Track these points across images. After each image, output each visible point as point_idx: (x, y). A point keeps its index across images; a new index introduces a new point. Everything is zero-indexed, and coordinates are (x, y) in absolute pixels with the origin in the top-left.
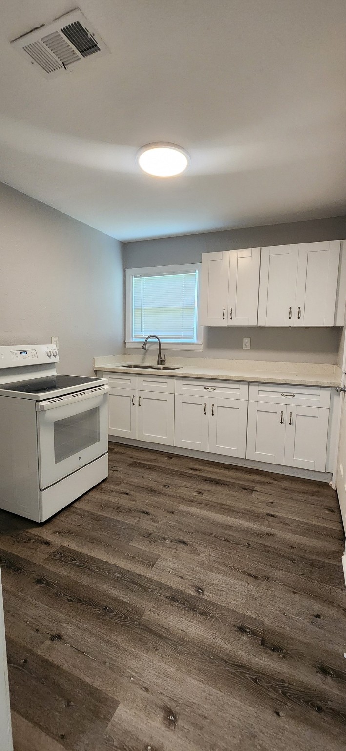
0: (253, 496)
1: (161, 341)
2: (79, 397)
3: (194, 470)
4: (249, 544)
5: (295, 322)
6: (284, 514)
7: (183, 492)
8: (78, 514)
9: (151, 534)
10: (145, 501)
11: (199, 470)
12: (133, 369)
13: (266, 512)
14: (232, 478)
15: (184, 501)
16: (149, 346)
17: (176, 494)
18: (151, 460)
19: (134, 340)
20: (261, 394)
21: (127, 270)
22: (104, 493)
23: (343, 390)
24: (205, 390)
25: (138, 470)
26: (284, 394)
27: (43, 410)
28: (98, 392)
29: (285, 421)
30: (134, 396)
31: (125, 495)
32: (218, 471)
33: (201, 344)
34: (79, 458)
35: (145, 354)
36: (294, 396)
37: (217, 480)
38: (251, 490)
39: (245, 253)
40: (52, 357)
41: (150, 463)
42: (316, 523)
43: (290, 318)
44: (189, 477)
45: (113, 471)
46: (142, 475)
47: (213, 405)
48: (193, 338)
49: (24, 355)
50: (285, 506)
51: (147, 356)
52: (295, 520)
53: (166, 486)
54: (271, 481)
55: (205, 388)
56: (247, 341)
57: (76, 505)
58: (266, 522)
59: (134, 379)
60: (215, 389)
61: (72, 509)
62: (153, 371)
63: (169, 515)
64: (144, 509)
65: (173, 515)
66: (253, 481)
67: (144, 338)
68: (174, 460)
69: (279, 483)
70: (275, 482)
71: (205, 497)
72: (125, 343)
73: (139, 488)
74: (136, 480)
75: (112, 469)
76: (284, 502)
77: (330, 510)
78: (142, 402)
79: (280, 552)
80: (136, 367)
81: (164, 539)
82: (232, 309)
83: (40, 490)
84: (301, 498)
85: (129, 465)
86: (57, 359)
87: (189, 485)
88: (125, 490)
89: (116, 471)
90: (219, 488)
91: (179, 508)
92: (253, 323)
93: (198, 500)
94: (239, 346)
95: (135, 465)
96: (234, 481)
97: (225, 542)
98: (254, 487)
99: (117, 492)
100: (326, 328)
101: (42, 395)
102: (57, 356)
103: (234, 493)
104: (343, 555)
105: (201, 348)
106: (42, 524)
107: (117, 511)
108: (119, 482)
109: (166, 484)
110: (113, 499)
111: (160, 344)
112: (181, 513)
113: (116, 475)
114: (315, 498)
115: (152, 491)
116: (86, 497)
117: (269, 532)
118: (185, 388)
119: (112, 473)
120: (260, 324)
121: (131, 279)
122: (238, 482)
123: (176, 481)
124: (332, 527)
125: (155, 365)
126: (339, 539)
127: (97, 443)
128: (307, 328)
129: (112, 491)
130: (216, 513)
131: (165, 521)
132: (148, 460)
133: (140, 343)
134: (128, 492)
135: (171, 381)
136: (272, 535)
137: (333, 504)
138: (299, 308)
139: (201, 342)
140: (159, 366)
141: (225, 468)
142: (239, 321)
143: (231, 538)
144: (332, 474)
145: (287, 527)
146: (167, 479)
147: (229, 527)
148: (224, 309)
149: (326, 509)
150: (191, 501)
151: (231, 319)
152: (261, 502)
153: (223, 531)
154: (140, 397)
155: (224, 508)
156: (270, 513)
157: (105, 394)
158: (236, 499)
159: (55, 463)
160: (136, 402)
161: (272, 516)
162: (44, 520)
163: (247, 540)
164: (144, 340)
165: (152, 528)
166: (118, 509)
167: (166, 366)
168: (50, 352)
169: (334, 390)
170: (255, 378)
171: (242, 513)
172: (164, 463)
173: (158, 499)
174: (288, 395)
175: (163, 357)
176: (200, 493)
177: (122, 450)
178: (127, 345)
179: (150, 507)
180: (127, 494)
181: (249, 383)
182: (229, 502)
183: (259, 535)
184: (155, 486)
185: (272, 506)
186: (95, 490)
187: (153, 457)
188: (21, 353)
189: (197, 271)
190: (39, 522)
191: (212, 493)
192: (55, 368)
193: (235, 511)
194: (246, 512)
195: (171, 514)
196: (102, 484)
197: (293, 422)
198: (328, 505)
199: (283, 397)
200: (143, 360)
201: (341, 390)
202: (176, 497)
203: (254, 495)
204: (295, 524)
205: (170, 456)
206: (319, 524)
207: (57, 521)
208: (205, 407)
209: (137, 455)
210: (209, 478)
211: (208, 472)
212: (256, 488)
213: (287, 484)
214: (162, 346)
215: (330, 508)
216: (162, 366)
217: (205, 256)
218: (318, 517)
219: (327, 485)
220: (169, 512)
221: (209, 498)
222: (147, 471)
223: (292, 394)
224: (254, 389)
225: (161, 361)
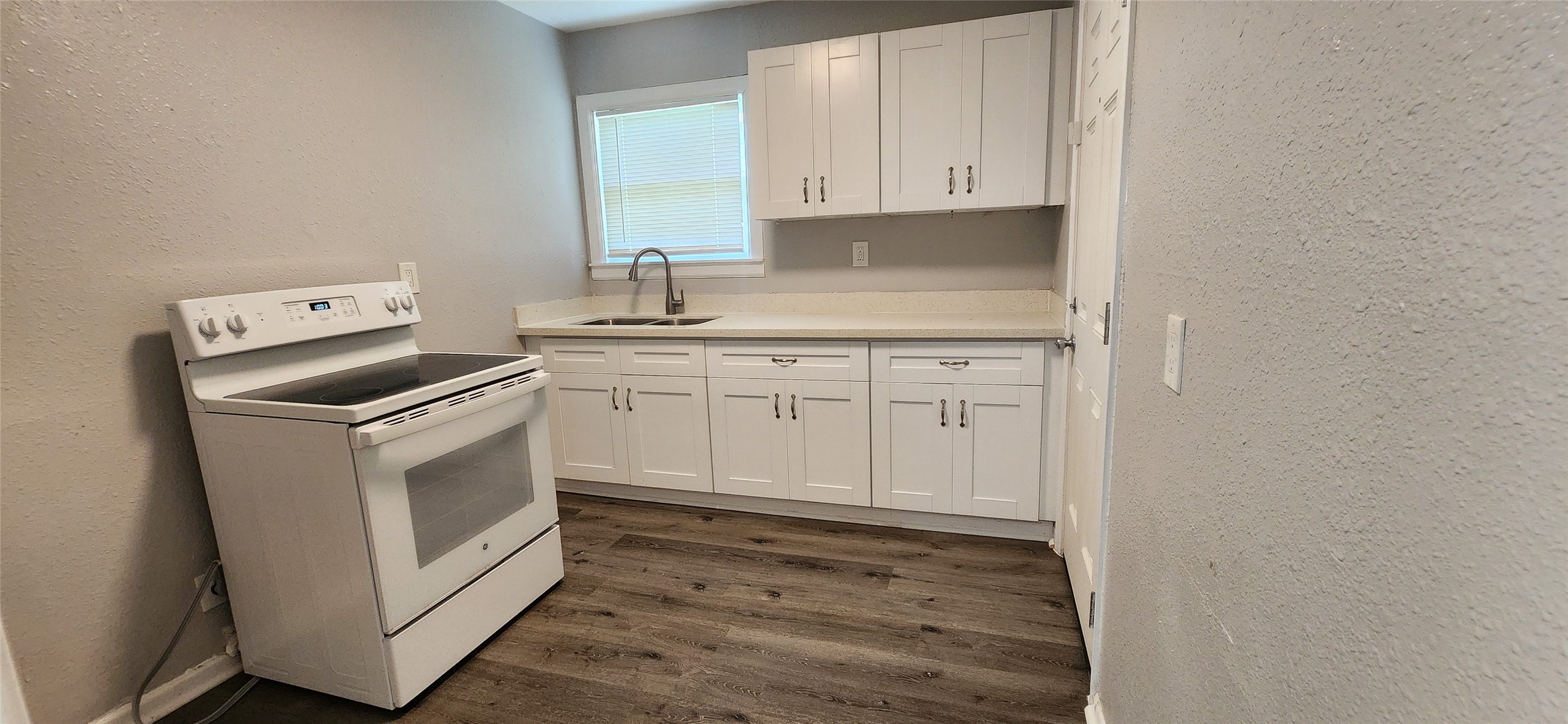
0: (891, 588)
1: (671, 259)
2: (469, 404)
3: (759, 541)
4: (885, 703)
5: (962, 202)
6: (959, 621)
7: (740, 596)
8: (491, 677)
9: (664, 706)
10: (649, 628)
11: (771, 541)
12: (611, 327)
13: (919, 622)
14: (846, 553)
15: (739, 617)
16: (647, 272)
17: (722, 603)
18: (666, 529)
19: (608, 261)
20: (897, 365)
21: (578, 98)
22: (555, 617)
23: (1070, 345)
24: (774, 364)
25: (632, 555)
26: (946, 361)
27: (369, 445)
28: (518, 387)
29: (950, 419)
30: (615, 389)
31: (603, 618)
32: (814, 539)
33: (761, 263)
34: (485, 547)
35: (637, 292)
36: (966, 363)
37: (811, 561)
38: (885, 575)
39: (845, 46)
40: (401, 312)
41: (660, 536)
42: (1026, 637)
43: (951, 192)
44: (750, 558)
45: (577, 562)
46: (643, 565)
47: (793, 397)
48: (741, 250)
49: (321, 312)
50: (960, 605)
51: (642, 297)
52: (983, 634)
53: (699, 587)
54: (927, 550)
55: (774, 360)
56: (860, 250)
57: (487, 655)
58: (921, 647)
59: (610, 349)
60: (795, 361)
61: (476, 665)
62: (653, 331)
63: (705, 656)
64: (649, 647)
65: (716, 655)
66: (891, 555)
67: (632, 255)
68: (716, 524)
69: (943, 553)
70: (936, 552)
71: (786, 601)
72: (590, 269)
73: (634, 596)
74: (630, 580)
75: (572, 557)
76: (956, 597)
77: (1053, 604)
78: (636, 400)
79: (952, 714)
80: (617, 322)
81: (695, 715)
82: (822, 179)
83: (386, 635)
84: (991, 582)
85: (612, 547)
86: (414, 317)
87: (751, 576)
88: (604, 606)
89: (584, 561)
90: (817, 579)
91: (729, 635)
92: (872, 209)
93: (770, 612)
94: (844, 262)
95: (628, 542)
96: (849, 559)
97: (833, 705)
98: (891, 568)
99: (587, 613)
100: (1029, 211)
101: (361, 410)
102: (415, 309)
103: (849, 587)
104: (1086, 704)
105: (760, 270)
106: (400, 712)
107: (585, 657)
108: (591, 587)
109: (699, 582)
110: (576, 630)
111: (667, 266)
112: (734, 647)
113: (585, 570)
114: (1022, 578)
115: (668, 601)
116: (512, 633)
117: (928, 668)
118: (729, 362)
119: (576, 567)
120: (887, 209)
121: (589, 117)
122: (856, 559)
123: (722, 571)
124: (1060, 641)
125: (662, 315)
126: (1075, 667)
127: (529, 508)
128: (988, 213)
129: (574, 612)
130: (811, 636)
131: (694, 671)
132: (657, 529)
133: (624, 266)
134: (611, 608)
135: (696, 350)
136: (936, 675)
137: (1060, 589)
138: (970, 168)
139: (760, 258)
140: (670, 317)
141: (827, 531)
142: (841, 204)
143: (845, 694)
144: (1054, 523)
145: (967, 651)
146: (700, 568)
147: (841, 668)
148: (806, 180)
149: (1048, 601)
150: (756, 617)
151: (823, 200)
152: (909, 600)
153: (828, 678)
154: (629, 390)
155: (828, 624)
156: (930, 623)
157: (539, 392)
158: (854, 600)
159: (420, 567)
160: (621, 403)
161: (932, 629)
162: (403, 703)
163: (881, 693)
164: (631, 260)
165: (667, 691)
166: (588, 653)
167: (687, 315)
168: (393, 299)
169: (1051, 345)
170: (883, 331)
171: (868, 631)
172: (694, 531)
173: (677, 618)
174: (955, 364)
175: (677, 297)
176: (775, 594)
177: (599, 511)
178: (596, 274)
179: (662, 638)
180: (609, 614)
181: (870, 342)
182: (841, 608)
183: (906, 677)
184: (673, 591)
185: (930, 608)
186: (533, 613)
187: (668, 520)
188: (313, 306)
189: (740, 96)
190: (392, 708)
191: (800, 591)
192: (411, 336)
193: (852, 628)
194: (875, 628)
195: (708, 652)
196: (552, 597)
197: (967, 422)
198: (1049, 592)
199: (943, 367)
200: (634, 307)
201: (1067, 345)
202: (724, 610)
203: (893, 587)
204: (983, 643)
205: (708, 515)
206: (1033, 637)
207: (436, 701)
208: (776, 401)
209: (634, 519)
210: (794, 557)
211: (792, 543)
212: (896, 571)
213: (961, 554)
214: (674, 273)
215: (1054, 599)
216: (676, 317)
217: (756, 58)
218: (1029, 622)
219: (1042, 549)
220: (706, 647)
221: (796, 604)
222: (655, 555)
223: (964, 361)
224: (880, 354)
225: (674, 306)
